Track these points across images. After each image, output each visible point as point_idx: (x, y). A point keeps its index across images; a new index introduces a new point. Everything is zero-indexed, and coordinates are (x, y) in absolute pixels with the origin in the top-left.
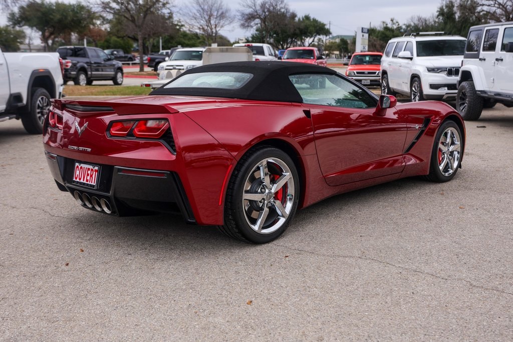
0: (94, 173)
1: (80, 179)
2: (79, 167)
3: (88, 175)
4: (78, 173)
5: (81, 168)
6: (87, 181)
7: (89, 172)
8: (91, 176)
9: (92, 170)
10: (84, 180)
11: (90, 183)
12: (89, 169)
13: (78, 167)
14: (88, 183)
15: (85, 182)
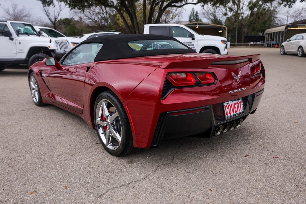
0: (239, 104)
1: (230, 114)
2: (228, 105)
3: (235, 108)
4: (227, 110)
5: (229, 105)
6: (236, 112)
7: (236, 106)
8: (238, 107)
9: (237, 103)
10: (233, 113)
11: (239, 112)
12: (235, 104)
13: (226, 106)
14: (237, 112)
15: (235, 113)
